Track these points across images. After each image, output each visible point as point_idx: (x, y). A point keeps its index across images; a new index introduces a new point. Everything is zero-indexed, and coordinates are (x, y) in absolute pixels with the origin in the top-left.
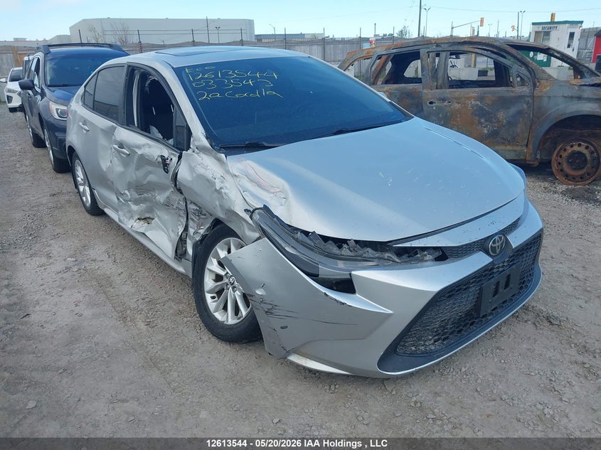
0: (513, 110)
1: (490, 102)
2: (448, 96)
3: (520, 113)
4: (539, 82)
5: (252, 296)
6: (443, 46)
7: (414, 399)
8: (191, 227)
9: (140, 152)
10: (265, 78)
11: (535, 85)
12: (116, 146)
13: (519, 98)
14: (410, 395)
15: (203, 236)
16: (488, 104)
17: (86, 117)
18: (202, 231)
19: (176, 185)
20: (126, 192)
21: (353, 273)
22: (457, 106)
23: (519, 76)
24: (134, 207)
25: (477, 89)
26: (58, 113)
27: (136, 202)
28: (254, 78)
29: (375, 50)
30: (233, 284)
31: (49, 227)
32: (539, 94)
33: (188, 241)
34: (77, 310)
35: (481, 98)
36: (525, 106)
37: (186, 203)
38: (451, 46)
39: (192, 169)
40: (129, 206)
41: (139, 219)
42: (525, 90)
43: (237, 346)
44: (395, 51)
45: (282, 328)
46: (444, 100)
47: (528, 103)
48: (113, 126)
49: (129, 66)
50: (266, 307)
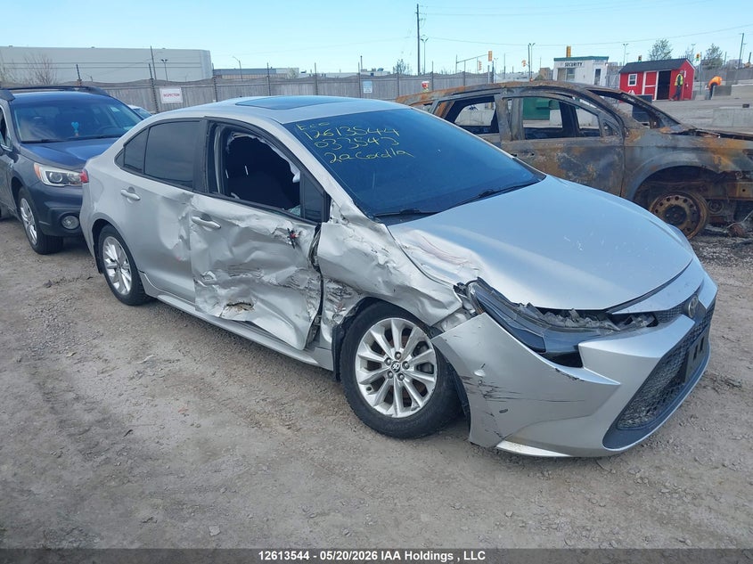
0: (603, 162)
1: (578, 154)
2: (532, 147)
3: (611, 165)
4: (628, 131)
5: (468, 378)
6: (514, 90)
7: (638, 475)
8: (329, 310)
9: (242, 225)
10: (388, 135)
11: (624, 135)
12: (198, 219)
13: (610, 149)
14: (632, 472)
15: (345, 318)
16: (576, 156)
17: (132, 183)
18: (344, 313)
19: (313, 261)
20: (210, 273)
21: (580, 345)
22: (542, 158)
23: (607, 125)
24: (222, 292)
25: (562, 140)
26: (48, 178)
27: (225, 285)
28: (377, 136)
29: (432, 95)
30: (399, 370)
31: (81, 323)
32: (630, 145)
33: (323, 326)
34: (189, 419)
35: (568, 150)
36: (616, 157)
37: (322, 281)
38: (523, 91)
39: (339, 242)
40: (214, 290)
41: (228, 305)
42: (615, 140)
43: (410, 442)
44: (459, 96)
45: (501, 412)
46: (526, 152)
47: (619, 154)
48: (184, 193)
49: (210, 121)
50: (484, 390)
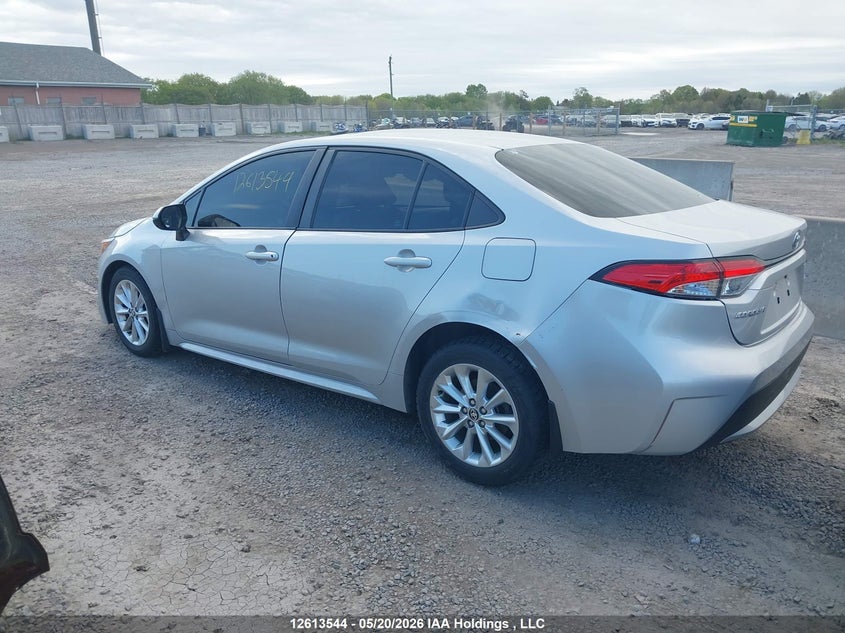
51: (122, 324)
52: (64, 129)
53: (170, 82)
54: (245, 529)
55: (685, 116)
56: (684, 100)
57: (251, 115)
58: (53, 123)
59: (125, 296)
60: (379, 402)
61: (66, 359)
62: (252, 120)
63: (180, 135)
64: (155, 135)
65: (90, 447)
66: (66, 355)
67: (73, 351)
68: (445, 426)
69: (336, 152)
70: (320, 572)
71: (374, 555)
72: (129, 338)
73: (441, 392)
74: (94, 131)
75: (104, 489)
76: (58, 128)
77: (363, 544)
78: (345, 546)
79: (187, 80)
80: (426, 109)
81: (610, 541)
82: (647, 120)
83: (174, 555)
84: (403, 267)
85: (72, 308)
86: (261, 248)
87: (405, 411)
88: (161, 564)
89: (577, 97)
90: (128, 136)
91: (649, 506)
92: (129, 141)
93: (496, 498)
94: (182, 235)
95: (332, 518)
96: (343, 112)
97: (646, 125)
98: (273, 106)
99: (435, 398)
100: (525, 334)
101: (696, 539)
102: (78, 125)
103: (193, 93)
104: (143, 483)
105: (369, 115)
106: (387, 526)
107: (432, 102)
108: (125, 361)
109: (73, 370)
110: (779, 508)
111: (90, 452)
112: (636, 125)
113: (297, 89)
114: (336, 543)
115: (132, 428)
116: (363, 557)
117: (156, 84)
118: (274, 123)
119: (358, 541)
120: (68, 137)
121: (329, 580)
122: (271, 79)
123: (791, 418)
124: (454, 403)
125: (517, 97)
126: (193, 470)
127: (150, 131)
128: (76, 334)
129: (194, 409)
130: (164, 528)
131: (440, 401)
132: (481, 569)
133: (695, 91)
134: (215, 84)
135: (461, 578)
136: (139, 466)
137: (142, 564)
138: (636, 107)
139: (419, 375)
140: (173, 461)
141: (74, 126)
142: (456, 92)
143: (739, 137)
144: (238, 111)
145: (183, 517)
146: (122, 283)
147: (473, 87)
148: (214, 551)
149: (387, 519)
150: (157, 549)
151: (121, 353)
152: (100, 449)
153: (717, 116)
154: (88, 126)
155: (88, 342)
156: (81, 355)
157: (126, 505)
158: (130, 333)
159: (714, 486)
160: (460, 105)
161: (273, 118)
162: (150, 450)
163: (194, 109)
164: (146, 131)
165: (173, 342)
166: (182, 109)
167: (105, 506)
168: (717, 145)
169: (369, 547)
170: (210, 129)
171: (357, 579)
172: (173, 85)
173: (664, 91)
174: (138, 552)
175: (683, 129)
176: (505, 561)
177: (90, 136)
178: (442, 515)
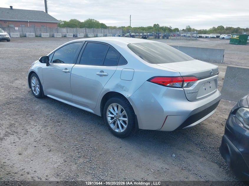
51: (33, 89)
52: (35, 34)
53: (67, 21)
54: (51, 145)
55: (219, 35)
56: (220, 30)
57: (88, 31)
58: (32, 32)
59: (34, 81)
60: (94, 113)
61: (17, 98)
62: (89, 33)
63: (68, 36)
64: (61, 36)
65: (16, 122)
66: (18, 97)
67: (20, 96)
68: (110, 120)
69: (88, 43)
70: (67, 158)
71: (83, 154)
72: (35, 92)
73: (110, 111)
74: (44, 35)
75: (17, 133)
76: (34, 34)
77: (81, 151)
78: (76, 151)
79: (72, 21)
80: (141, 31)
81: (150, 155)
82: (207, 36)
83: (30, 151)
84: (101, 75)
85: (23, 84)
86: (66, 69)
87: (100, 116)
88: (26, 153)
89: (187, 29)
90: (53, 36)
91: (164, 146)
92: (53, 38)
93: (122, 141)
94: (48, 65)
95: (75, 144)
96: (115, 31)
97: (206, 37)
98: (95, 29)
99: (108, 113)
100: (129, 95)
101: (174, 155)
102: (39, 33)
103: (73, 24)
104: (27, 132)
105: (123, 32)
106: (89, 147)
107: (143, 29)
108: (33, 99)
109: (18, 101)
110: (202, 149)
111: (16, 123)
112: (203, 37)
113: (103, 24)
114: (74, 151)
115: (29, 117)
116: (80, 155)
117: (63, 22)
118: (95, 34)
119: (80, 150)
120: (36, 36)
121: (69, 160)
122: (96, 21)
123: (216, 124)
124: (113, 114)
125: (169, 28)
126: (42, 129)
127: (59, 35)
128: (22, 91)
129: (47, 113)
130: (29, 144)
131: (109, 113)
132: (110, 160)
133: (223, 27)
134: (80, 22)
135: (104, 162)
136: (28, 128)
137: (21, 153)
138: (205, 32)
139: (104, 106)
140: (37, 127)
141: (38, 33)
142: (150, 26)
143: (233, 42)
144: (85, 30)
145: (35, 141)
146: (33, 77)
147: (156, 24)
148: (41, 151)
149: (89, 145)
150: (26, 149)
151: (33, 97)
152: (19, 122)
153: (229, 35)
154: (42, 33)
155: (24, 93)
156: (21, 97)
157: (21, 137)
158: (35, 91)
159: (185, 142)
160: (151, 30)
161: (95, 32)
162: (32, 123)
163: (72, 29)
164: (58, 35)
165: (45, 94)
166: (69, 29)
167: (16, 137)
168: (226, 44)
169: (82, 152)
170: (76, 35)
171: (76, 160)
172: (68, 22)
173: (214, 27)
174: (21, 150)
175: (218, 39)
176: (118, 158)
177: (42, 36)
178: (105, 145)
